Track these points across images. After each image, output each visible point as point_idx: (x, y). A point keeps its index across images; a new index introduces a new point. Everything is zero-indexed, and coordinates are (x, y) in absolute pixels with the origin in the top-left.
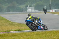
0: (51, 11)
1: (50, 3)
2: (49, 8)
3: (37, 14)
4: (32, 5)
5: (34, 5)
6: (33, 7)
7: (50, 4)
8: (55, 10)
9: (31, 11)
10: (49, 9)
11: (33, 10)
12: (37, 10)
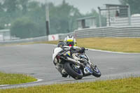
0: (50, 38)
1: (48, 19)
2: (45, 30)
3: (18, 45)
4: (6, 25)
5: (9, 25)
6: (8, 30)
7: (47, 22)
8: (60, 36)
9: (2, 39)
10: (45, 34)
11: (8, 38)
12: (17, 37)
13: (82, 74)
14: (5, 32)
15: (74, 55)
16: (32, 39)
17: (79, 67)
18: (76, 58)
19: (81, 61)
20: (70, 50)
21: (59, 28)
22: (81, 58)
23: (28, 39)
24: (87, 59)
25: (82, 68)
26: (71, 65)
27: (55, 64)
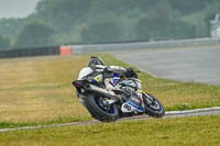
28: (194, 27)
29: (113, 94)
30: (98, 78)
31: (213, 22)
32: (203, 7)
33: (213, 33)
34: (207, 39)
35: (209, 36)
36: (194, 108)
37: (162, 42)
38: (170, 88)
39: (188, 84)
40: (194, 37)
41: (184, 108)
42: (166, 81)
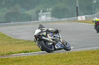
0: (79, 18)
1: (78, 5)
2: (76, 13)
4: (48, 9)
5: (50, 9)
7: (77, 7)
8: (86, 17)
10: (76, 15)
11: (49, 18)
13: (53, 49)
14: (47, 14)
15: (48, 35)
16: (66, 19)
17: (51, 44)
18: (49, 37)
19: (53, 40)
20: (46, 32)
21: (85, 12)
22: (55, 37)
23: (63, 19)
24: (60, 38)
25: (54, 44)
26: (45, 42)
27: (35, 42)
28: (31, 16)
29: (51, 40)
30: (45, 34)
31: (39, 14)
32: (35, 7)
33: (39, 19)
34: (37, 21)
35: (37, 20)
36: (31, 52)
37: (16, 23)
38: (20, 43)
39: (28, 41)
40: (31, 20)
41: (27, 52)
42: (18, 40)
